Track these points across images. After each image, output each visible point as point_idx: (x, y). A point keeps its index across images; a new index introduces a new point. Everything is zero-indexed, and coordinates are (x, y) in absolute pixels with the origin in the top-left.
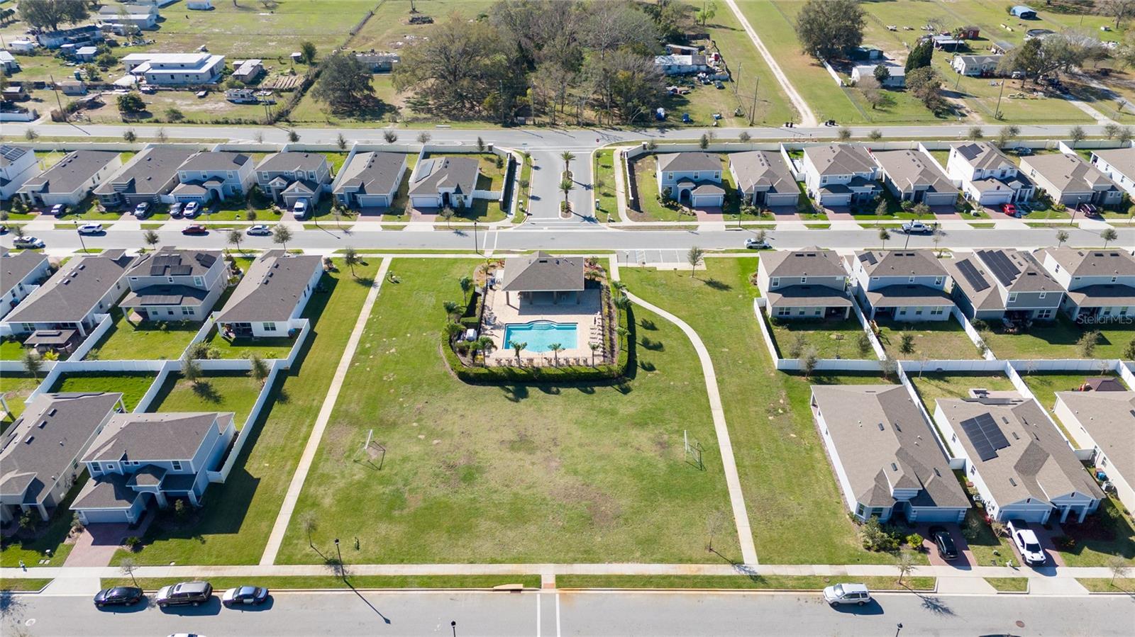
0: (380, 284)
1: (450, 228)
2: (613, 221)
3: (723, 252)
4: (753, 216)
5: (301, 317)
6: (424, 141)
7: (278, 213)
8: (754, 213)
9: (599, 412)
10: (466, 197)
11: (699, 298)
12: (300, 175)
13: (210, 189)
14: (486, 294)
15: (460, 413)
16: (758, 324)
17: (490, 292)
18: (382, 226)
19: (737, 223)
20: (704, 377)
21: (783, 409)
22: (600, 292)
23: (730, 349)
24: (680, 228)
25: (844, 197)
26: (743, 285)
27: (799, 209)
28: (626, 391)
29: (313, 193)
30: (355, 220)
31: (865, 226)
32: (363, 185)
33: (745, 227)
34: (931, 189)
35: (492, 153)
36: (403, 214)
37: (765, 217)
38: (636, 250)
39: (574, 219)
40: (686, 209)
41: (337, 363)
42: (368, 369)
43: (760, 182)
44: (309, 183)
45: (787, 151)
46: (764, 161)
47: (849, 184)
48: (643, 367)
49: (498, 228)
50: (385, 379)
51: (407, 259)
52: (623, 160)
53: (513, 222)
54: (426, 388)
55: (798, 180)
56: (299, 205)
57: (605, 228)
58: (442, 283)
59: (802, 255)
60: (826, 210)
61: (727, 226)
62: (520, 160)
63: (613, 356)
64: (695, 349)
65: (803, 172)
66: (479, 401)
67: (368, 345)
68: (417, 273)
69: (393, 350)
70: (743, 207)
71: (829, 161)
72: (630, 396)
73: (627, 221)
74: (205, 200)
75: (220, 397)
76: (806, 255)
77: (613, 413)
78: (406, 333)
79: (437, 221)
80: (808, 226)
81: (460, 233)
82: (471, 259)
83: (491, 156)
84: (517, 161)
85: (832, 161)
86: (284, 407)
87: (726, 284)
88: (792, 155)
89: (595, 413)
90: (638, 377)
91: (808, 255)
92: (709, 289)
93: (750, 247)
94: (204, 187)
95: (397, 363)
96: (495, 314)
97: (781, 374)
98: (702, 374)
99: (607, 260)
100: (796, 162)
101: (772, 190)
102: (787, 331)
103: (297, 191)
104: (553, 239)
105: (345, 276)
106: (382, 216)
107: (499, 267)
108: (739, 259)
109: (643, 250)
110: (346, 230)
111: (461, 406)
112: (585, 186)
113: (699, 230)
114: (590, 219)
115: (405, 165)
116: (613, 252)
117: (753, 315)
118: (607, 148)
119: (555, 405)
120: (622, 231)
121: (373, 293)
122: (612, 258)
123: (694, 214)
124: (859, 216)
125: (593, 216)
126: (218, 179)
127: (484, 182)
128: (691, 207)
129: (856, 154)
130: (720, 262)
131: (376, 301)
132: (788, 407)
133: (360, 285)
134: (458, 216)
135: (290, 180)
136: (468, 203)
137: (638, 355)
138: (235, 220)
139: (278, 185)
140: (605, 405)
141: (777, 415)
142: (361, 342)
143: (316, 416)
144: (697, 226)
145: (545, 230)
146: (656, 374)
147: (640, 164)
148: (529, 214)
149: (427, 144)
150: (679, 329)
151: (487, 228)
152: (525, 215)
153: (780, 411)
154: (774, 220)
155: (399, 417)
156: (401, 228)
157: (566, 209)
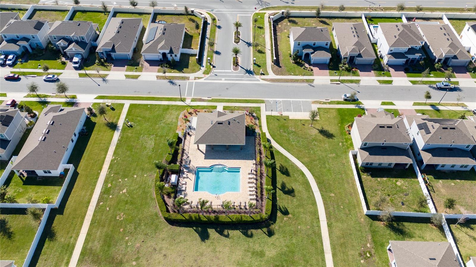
0: (121, 128)
1: (165, 78)
2: (264, 74)
3: (330, 103)
4: (346, 73)
5: (68, 163)
6: (153, 6)
7: (64, 63)
8: (348, 70)
9: (253, 253)
10: (176, 56)
11: (315, 145)
12: (75, 38)
13: (22, 46)
14: (185, 139)
15: (164, 252)
16: (352, 170)
17: (188, 137)
18: (125, 75)
19: (337, 78)
20: (319, 221)
21: (370, 253)
22: (255, 140)
23: (335, 194)
24: (303, 81)
25: (402, 61)
26: (342, 134)
27: (374, 68)
28: (270, 234)
29: (84, 51)
30: (110, 70)
31: (414, 83)
32: (114, 46)
33: (342, 81)
34: (455, 57)
35: (194, 15)
36: (138, 66)
37: (355, 74)
38: (277, 99)
39: (240, 72)
40: (307, 65)
41: (89, 202)
42: (108, 209)
43: (353, 50)
44: (81, 43)
45: (366, 18)
46: (355, 33)
47: (406, 53)
48: (281, 212)
49: (195, 78)
50: (118, 218)
51: (139, 105)
52: (270, 22)
53: (204, 73)
54: (143, 227)
55: (373, 42)
56: (76, 59)
57: (258, 79)
58: (159, 128)
59: (384, 127)
60: (390, 69)
61: (331, 80)
62: (210, 21)
63: (262, 201)
64: (313, 194)
65: (376, 36)
66: (176, 241)
67: (109, 185)
68: (144, 117)
69: (125, 191)
70: (341, 65)
71: (395, 37)
72: (274, 238)
73: (272, 75)
74: (19, 53)
75: (12, 233)
76: (386, 127)
77: (261, 254)
78: (134, 174)
79: (159, 72)
80: (379, 81)
81: (171, 82)
82: (178, 106)
83: (193, 17)
84: (208, 22)
85: (397, 37)
86: (52, 244)
87: (331, 132)
88: (369, 21)
89: (250, 254)
90: (278, 220)
91: (388, 127)
92: (321, 137)
93: (345, 100)
94: (18, 45)
95: (127, 203)
96: (191, 158)
97: (368, 219)
98: (318, 218)
99: (259, 109)
100: (371, 27)
101: (360, 56)
102: (370, 177)
103: (74, 49)
104: (227, 89)
105: (99, 120)
106: (126, 66)
107: (194, 114)
108: (339, 110)
109: (281, 100)
110: (104, 78)
111: (165, 245)
112: (247, 43)
113: (315, 83)
114: (249, 72)
115: (142, 24)
116: (262, 102)
117: (349, 162)
118: (261, 12)
119: (225, 246)
120: (268, 83)
121: (117, 135)
122: (263, 106)
123: (312, 70)
124: (410, 74)
125: (252, 70)
126: (26, 39)
127: (188, 40)
128: (310, 64)
129: (411, 32)
130: (327, 112)
131: (117, 143)
132: (373, 251)
133: (108, 128)
134: (171, 69)
135: (70, 41)
136: (178, 58)
137: (278, 199)
138: (37, 68)
139: (62, 45)
140: (257, 248)
141: (366, 258)
142: (106, 182)
143: (71, 253)
144: (313, 80)
145: (223, 81)
146: (289, 218)
147: (280, 26)
148: (214, 67)
149: (156, 8)
150: (303, 174)
151: (188, 78)
152: (212, 67)
153: (368, 255)
154: (358, 75)
155: (125, 255)
156: (136, 77)
157: (236, 64)
